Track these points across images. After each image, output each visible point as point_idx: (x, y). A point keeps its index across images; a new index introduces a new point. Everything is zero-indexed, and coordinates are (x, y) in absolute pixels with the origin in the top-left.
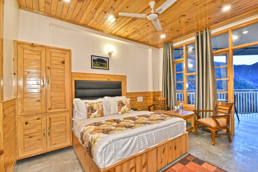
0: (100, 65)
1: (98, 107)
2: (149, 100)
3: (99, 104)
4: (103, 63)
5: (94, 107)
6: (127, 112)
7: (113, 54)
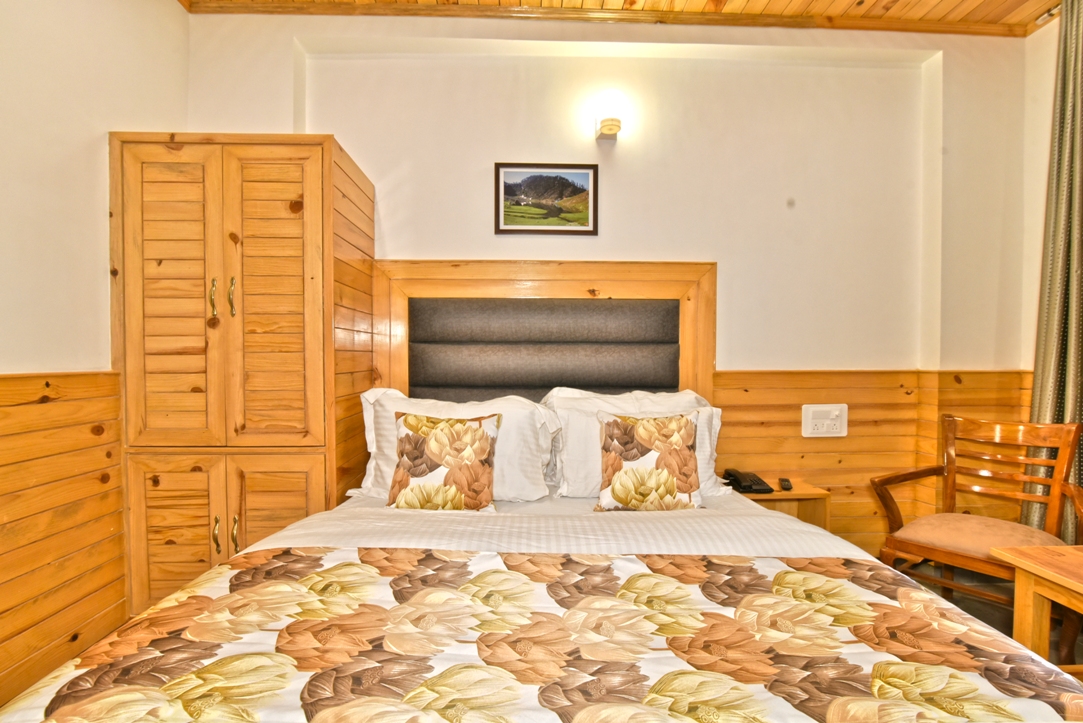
0: (545, 211)
1: (457, 445)
2: (912, 429)
3: (466, 432)
4: (561, 196)
5: (432, 447)
6: (662, 498)
7: (623, 138)
